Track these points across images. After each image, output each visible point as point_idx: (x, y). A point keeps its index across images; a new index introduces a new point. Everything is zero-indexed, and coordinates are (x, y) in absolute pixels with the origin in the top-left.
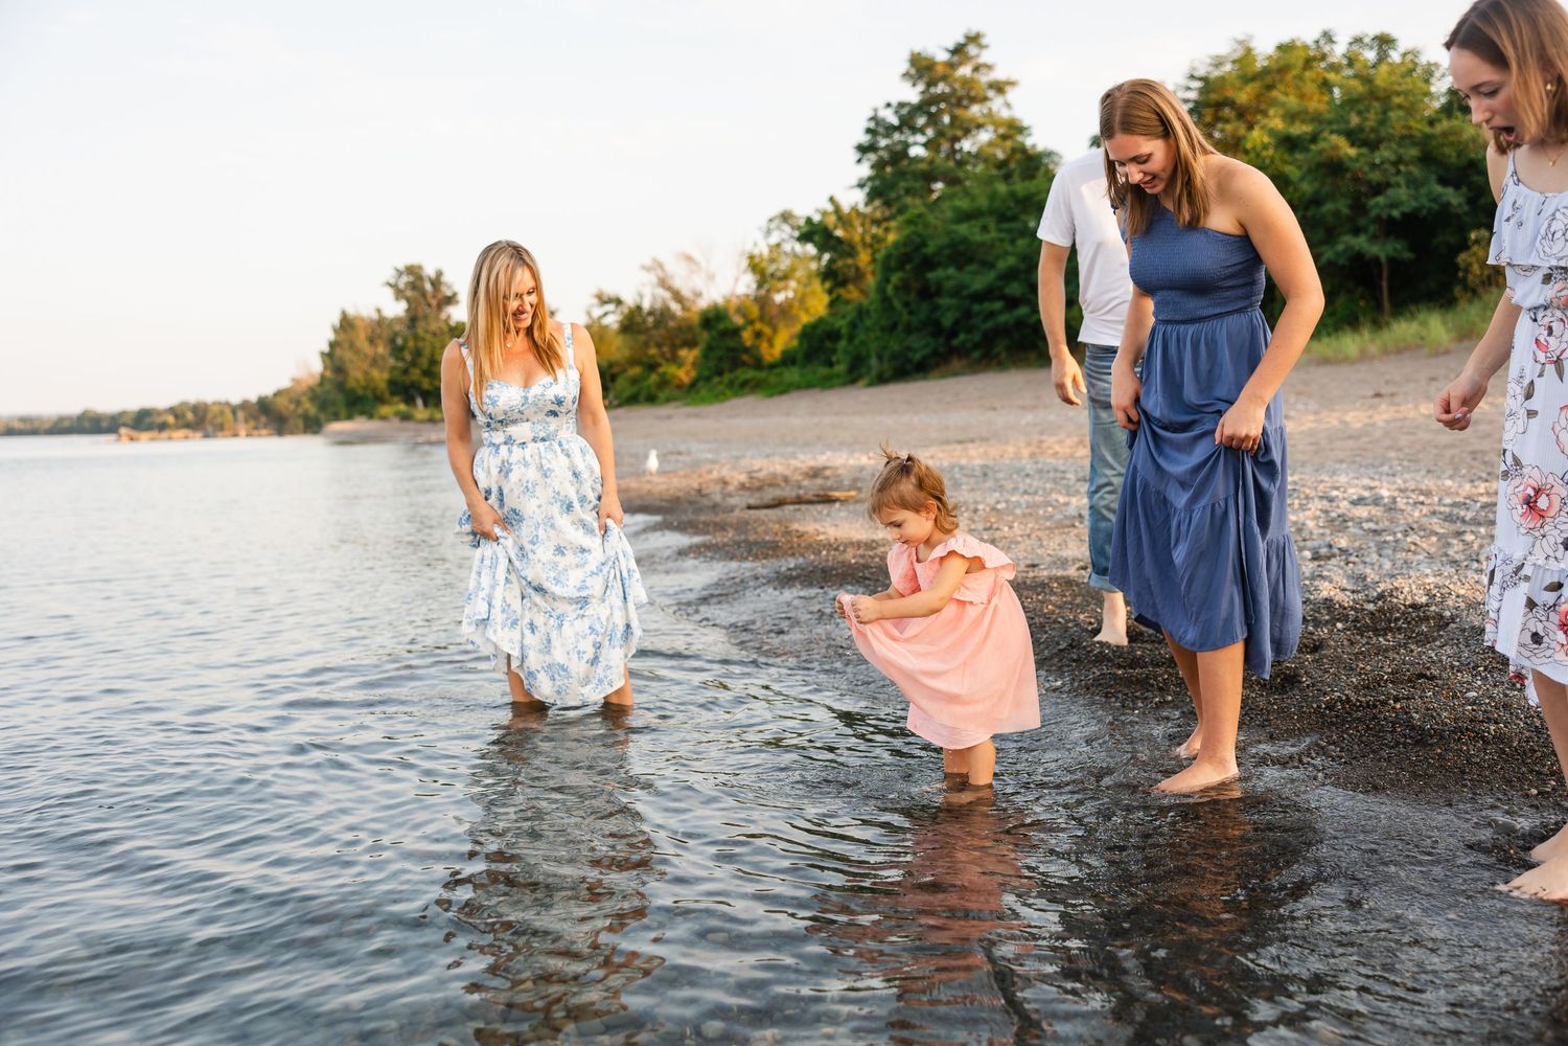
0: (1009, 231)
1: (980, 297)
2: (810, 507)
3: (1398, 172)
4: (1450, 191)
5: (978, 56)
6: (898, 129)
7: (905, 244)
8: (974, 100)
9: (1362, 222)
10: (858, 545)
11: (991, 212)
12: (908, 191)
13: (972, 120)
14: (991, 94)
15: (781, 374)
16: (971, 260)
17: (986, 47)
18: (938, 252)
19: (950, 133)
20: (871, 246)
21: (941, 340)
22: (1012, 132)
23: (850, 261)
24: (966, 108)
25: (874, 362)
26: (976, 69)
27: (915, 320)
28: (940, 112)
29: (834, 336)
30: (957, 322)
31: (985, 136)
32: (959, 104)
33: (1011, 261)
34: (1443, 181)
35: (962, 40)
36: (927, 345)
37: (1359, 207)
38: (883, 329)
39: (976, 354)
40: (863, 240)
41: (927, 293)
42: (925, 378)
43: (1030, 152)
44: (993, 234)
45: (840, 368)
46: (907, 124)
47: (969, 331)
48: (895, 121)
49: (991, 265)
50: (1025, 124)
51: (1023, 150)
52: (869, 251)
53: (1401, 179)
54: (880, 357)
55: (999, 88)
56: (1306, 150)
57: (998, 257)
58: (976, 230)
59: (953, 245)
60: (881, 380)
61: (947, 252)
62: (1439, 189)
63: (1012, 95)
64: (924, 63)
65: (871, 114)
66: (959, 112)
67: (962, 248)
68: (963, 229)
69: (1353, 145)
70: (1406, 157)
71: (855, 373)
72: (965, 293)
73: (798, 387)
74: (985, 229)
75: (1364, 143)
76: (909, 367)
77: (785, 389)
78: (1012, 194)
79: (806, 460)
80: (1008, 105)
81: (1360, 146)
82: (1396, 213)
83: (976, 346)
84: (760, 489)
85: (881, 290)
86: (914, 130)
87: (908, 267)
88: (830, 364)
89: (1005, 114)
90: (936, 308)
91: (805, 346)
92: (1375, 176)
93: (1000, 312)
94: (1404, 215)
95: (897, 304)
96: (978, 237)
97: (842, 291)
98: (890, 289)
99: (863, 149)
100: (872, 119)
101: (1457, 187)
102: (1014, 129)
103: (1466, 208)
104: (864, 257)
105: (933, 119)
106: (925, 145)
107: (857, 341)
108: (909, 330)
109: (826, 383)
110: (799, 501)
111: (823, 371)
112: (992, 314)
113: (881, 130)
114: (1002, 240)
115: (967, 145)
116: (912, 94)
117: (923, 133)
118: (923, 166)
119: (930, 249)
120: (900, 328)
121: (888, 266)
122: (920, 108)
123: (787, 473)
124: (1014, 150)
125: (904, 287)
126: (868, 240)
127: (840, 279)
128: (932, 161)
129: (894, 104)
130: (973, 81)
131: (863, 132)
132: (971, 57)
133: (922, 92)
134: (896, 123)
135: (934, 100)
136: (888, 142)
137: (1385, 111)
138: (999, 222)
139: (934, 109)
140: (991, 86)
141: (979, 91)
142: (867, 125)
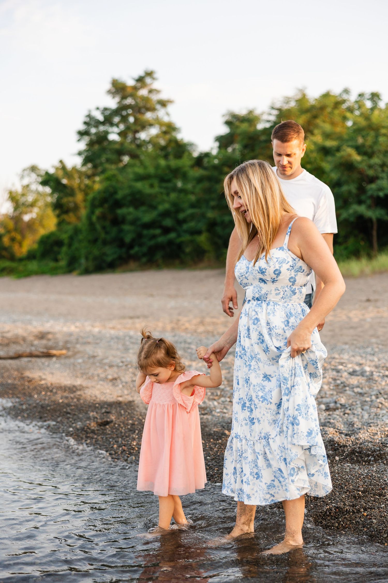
0: (166, 188)
1: (148, 226)
2: (38, 360)
3: (383, 171)
5: (151, 84)
6: (103, 123)
7: (104, 192)
8: (148, 109)
9: (363, 197)
10: (64, 389)
11: (156, 176)
12: (108, 160)
13: (147, 121)
14: (158, 107)
15: (25, 265)
16: (143, 204)
17: (157, 79)
18: (124, 197)
19: (133, 128)
20: (84, 191)
21: (124, 250)
22: (170, 130)
23: (71, 199)
24: (144, 114)
25: (83, 261)
26: (151, 91)
27: (108, 237)
28: (128, 115)
29: (59, 243)
30: (133, 240)
31: (154, 131)
32: (140, 111)
33: (167, 206)
35: (143, 74)
36: (115, 253)
37: (362, 190)
38: (89, 241)
39: (144, 260)
40: (79, 186)
41: (117, 222)
42: (114, 272)
43: (180, 142)
44: (156, 190)
45: (63, 263)
46: (108, 120)
47: (141, 245)
48: (101, 118)
49: (155, 208)
50: (177, 125)
51: (176, 141)
52: (83, 194)
53: (384, 175)
54: (87, 258)
55: (163, 104)
56: (333, 155)
57: (159, 203)
58: (147, 186)
59: (133, 194)
60: (87, 272)
61: (129, 198)
63: (170, 108)
64: (120, 86)
65: (87, 113)
66: (139, 116)
67: (138, 196)
68: (139, 185)
69: (359, 154)
71: (71, 267)
72: (139, 223)
73: (36, 273)
74: (152, 186)
75: (365, 154)
76: (104, 265)
77: (28, 274)
79: (37, 326)
80: (168, 114)
81: (363, 155)
82: (381, 194)
83: (144, 255)
84: (7, 345)
85: (89, 218)
86: (112, 124)
87: (106, 206)
89: (166, 119)
90: (121, 231)
91: (42, 248)
92: (371, 173)
93: (159, 236)
94: (386, 195)
95: (98, 227)
96: (148, 191)
97: (65, 217)
98: (94, 218)
99: (82, 134)
100: (88, 116)
104: (79, 197)
105: (124, 119)
106: (119, 134)
107: (73, 247)
108: (105, 243)
110: (31, 355)
112: (154, 237)
113: (92, 123)
114: (161, 193)
115: (143, 136)
116: (112, 103)
117: (118, 127)
118: (117, 146)
119: (119, 195)
120: (100, 241)
121: (93, 206)
122: (117, 112)
123: (25, 334)
124: (170, 141)
125: (103, 217)
126: (83, 187)
127: (65, 209)
128: (122, 144)
129: (101, 108)
130: (148, 99)
131: (82, 123)
132: (147, 84)
133: (118, 103)
134: (102, 120)
135: (125, 107)
136: (96, 130)
137: (377, 137)
138: (160, 182)
139: (124, 113)
140: (158, 102)
141: (151, 104)
142: (84, 119)
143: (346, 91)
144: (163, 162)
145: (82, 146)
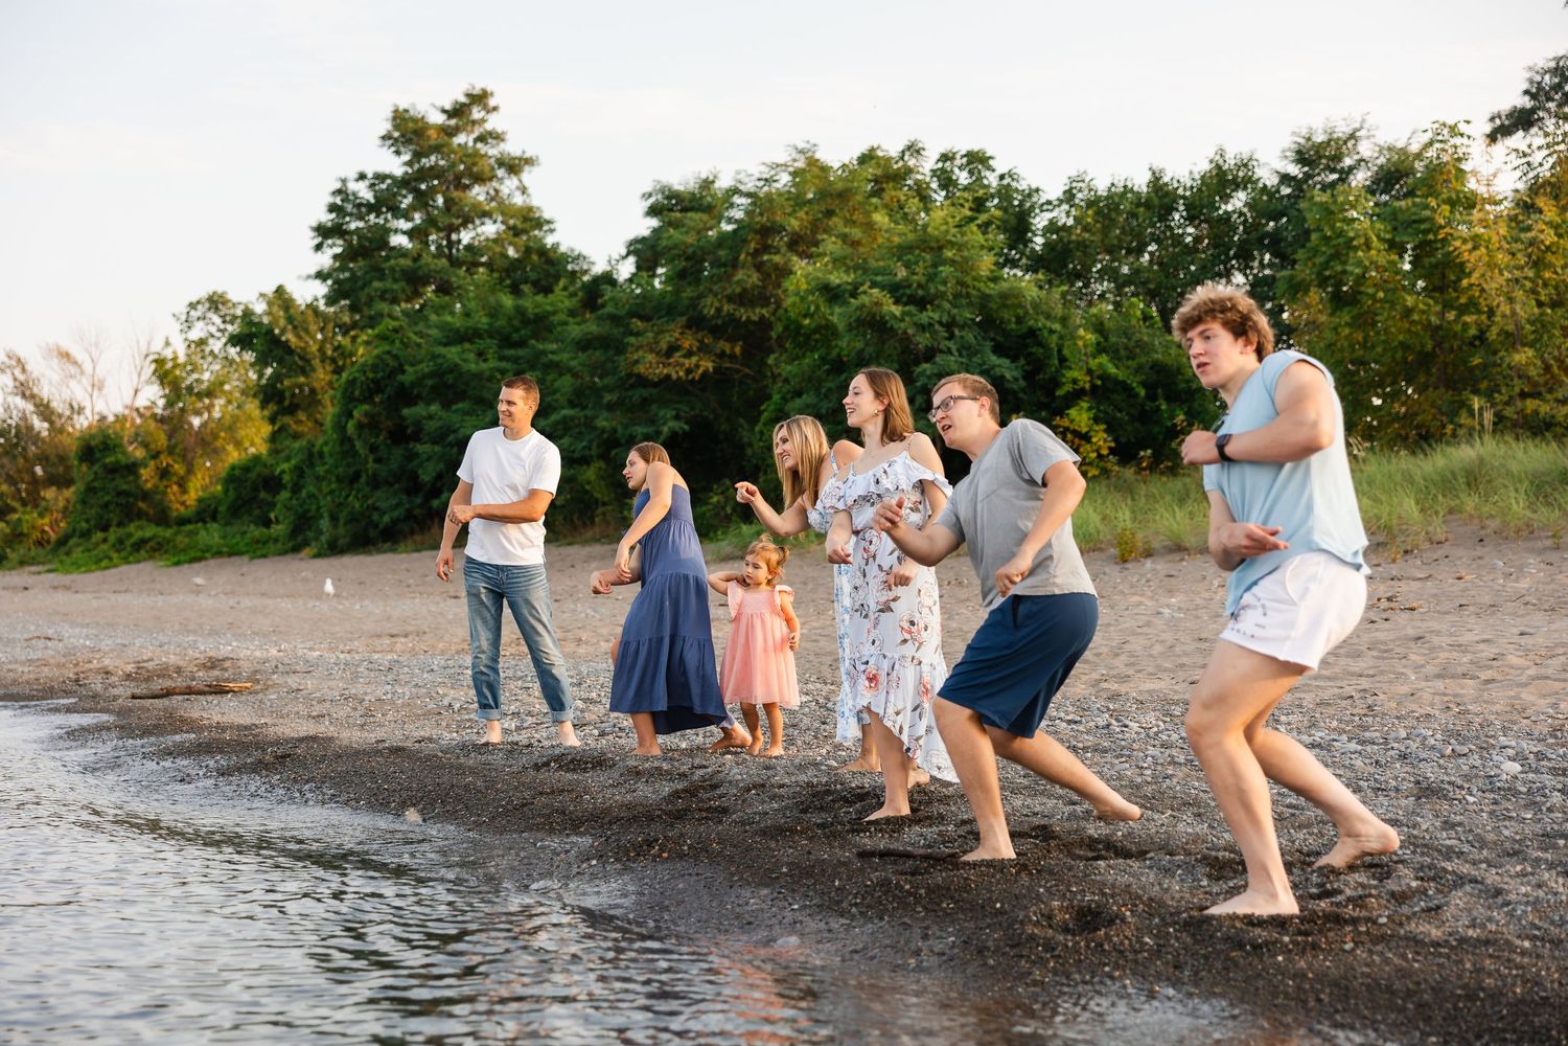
0: (516, 360)
2: (201, 697)
3: (951, 337)
4: (1005, 362)
5: (483, 121)
6: (373, 208)
7: (375, 368)
8: (480, 179)
11: (491, 333)
12: (383, 295)
13: (476, 206)
14: (501, 173)
15: (192, 534)
16: (461, 396)
17: (495, 109)
18: (419, 382)
19: (443, 221)
20: (333, 360)
21: (419, 500)
22: (527, 225)
23: (302, 379)
24: (467, 187)
25: (325, 523)
27: (383, 471)
28: (432, 191)
29: (272, 483)
31: (490, 229)
32: (457, 183)
34: (999, 350)
35: (463, 99)
36: (398, 505)
38: (339, 480)
40: (321, 350)
41: (402, 435)
42: (393, 550)
43: (552, 255)
44: (493, 363)
45: (279, 530)
46: (385, 202)
48: (367, 195)
50: (546, 216)
51: (543, 252)
52: (329, 368)
53: (952, 345)
54: (334, 518)
55: (514, 166)
56: (845, 303)
58: (472, 356)
59: (437, 374)
60: (334, 549)
61: (430, 383)
62: (994, 359)
63: (528, 176)
64: (412, 125)
65: (338, 185)
66: (456, 194)
67: (450, 379)
68: (452, 353)
69: (896, 303)
70: (959, 320)
71: (300, 539)
73: (219, 554)
74: (480, 354)
75: (912, 300)
76: (372, 533)
77: (199, 555)
78: (520, 312)
79: (207, 647)
80: (524, 190)
81: (906, 304)
84: (148, 680)
85: (340, 427)
86: (396, 212)
87: (378, 398)
88: (267, 523)
89: (518, 200)
90: (411, 456)
91: (232, 494)
92: (923, 340)
95: (358, 445)
96: (473, 366)
97: (287, 420)
98: (351, 426)
99: (323, 232)
100: (339, 192)
101: (1014, 359)
102: (527, 222)
103: (1022, 383)
104: (322, 376)
105: (423, 200)
106: (410, 234)
107: (304, 493)
108: (375, 483)
109: (259, 550)
110: (190, 691)
111: (256, 532)
113: (349, 207)
115: (466, 237)
116: (395, 165)
117: (409, 219)
118: (405, 262)
119: (409, 375)
120: (363, 479)
121: (349, 399)
122: (405, 183)
123: (182, 663)
124: (528, 251)
125: (371, 425)
126: (329, 353)
127: (287, 403)
128: (419, 256)
129: (370, 176)
130: (476, 154)
131: (325, 209)
132: (474, 122)
133: (409, 164)
134: (372, 201)
135: (423, 174)
136: (361, 224)
137: (935, 265)
138: (500, 347)
139: (423, 187)
140: (501, 163)
141: (483, 166)
142: (331, 200)
143: (914, 149)
144: (508, 301)
145: (325, 260)
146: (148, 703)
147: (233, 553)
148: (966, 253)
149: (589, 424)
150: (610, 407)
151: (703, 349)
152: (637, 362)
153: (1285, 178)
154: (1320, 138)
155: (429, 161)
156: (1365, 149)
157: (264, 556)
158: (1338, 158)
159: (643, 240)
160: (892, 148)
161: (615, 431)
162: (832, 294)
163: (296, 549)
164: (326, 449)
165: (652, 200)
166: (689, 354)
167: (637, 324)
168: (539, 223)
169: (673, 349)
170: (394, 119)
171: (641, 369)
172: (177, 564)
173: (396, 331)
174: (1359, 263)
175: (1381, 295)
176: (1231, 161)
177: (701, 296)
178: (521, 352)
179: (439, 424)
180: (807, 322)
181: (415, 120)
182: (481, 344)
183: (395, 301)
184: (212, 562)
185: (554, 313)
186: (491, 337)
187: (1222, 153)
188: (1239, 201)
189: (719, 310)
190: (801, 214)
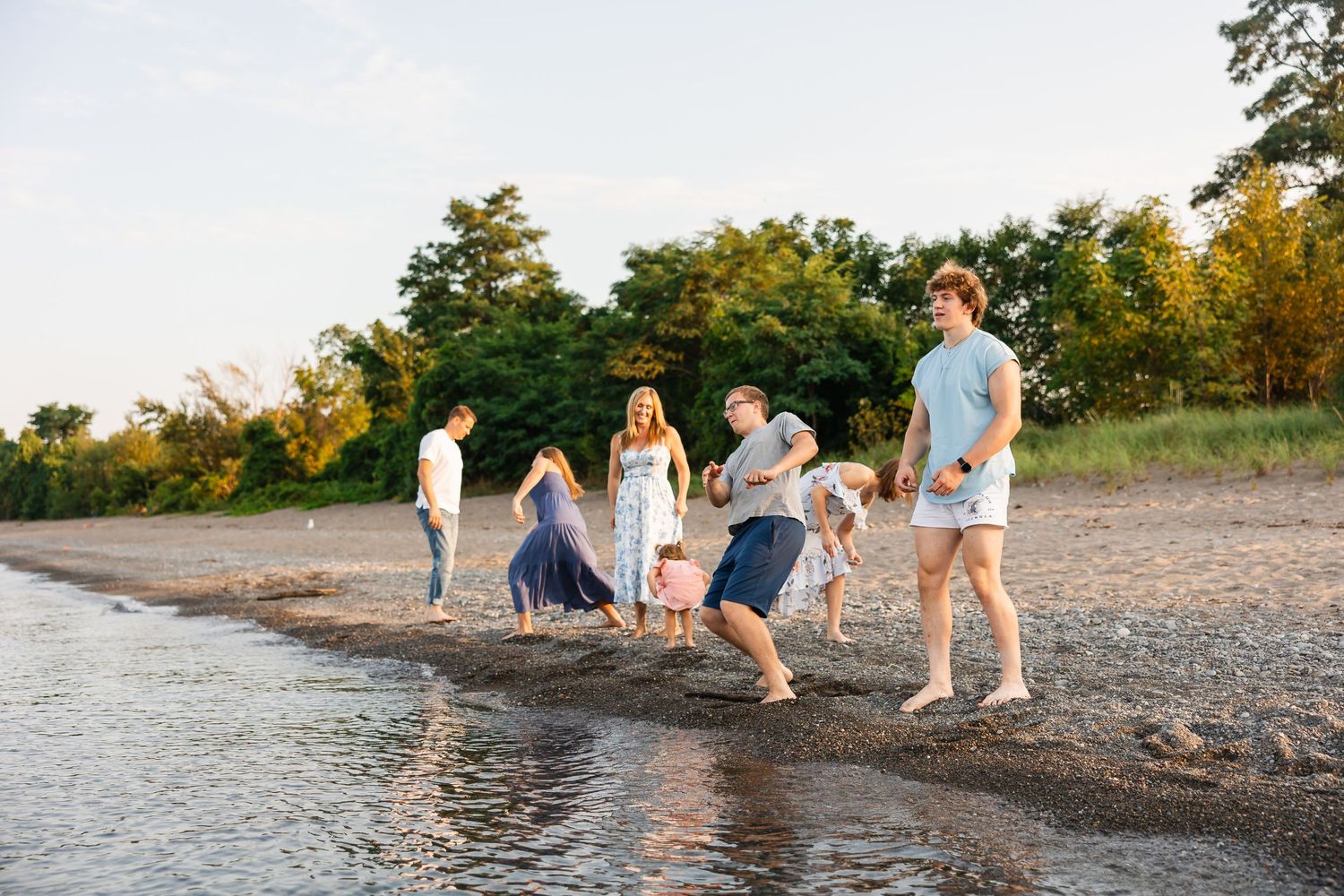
0: (534, 367)
1: (503, 425)
2: (302, 599)
3: (821, 347)
4: (858, 363)
5: (513, 207)
6: (439, 266)
7: (439, 374)
8: (509, 245)
9: (792, 384)
11: (517, 349)
12: (445, 325)
13: (506, 264)
14: (525, 241)
15: (320, 488)
16: (498, 392)
17: (519, 198)
18: (468, 384)
19: (486, 273)
20: (414, 369)
22: (542, 276)
23: (393, 383)
24: (501, 252)
25: (408, 480)
26: (511, 219)
28: (478, 253)
29: (373, 453)
30: (483, 447)
31: (517, 279)
32: (495, 248)
33: (533, 394)
34: (854, 355)
35: (499, 192)
37: (790, 371)
39: (500, 476)
40: (405, 363)
43: (559, 296)
44: (518, 369)
45: (378, 484)
46: (447, 262)
47: (495, 455)
48: (436, 259)
49: (517, 398)
50: (554, 269)
51: (552, 293)
52: (412, 375)
53: (822, 353)
55: (533, 236)
56: (748, 326)
57: (522, 391)
58: (504, 365)
59: (482, 377)
61: (476, 383)
62: (850, 361)
63: (543, 243)
64: (464, 210)
65: (415, 252)
66: (495, 256)
67: (490, 380)
68: (491, 364)
69: (783, 324)
70: (826, 335)
71: (391, 489)
72: (491, 420)
73: (338, 501)
74: (510, 364)
75: (794, 323)
77: (324, 502)
78: (536, 334)
79: (313, 567)
80: (539, 252)
81: (790, 325)
82: (816, 379)
83: (500, 469)
84: (270, 588)
85: (417, 414)
86: (454, 268)
87: (442, 395)
88: (371, 480)
89: (536, 259)
91: (347, 461)
92: (802, 350)
93: (522, 440)
94: (822, 380)
96: (505, 371)
97: (385, 410)
98: (424, 414)
99: (406, 283)
100: (415, 256)
101: (864, 361)
102: (546, 273)
103: (870, 377)
104: (407, 380)
105: (472, 261)
106: (463, 283)
107: (394, 460)
109: (364, 498)
110: (295, 595)
111: (363, 486)
112: (515, 441)
113: (423, 266)
114: (525, 375)
115: (501, 284)
116: (453, 237)
117: (462, 273)
118: (460, 303)
119: (462, 379)
121: (423, 396)
122: (459, 249)
123: (295, 576)
124: (543, 293)
125: (437, 413)
126: (411, 364)
127: (383, 399)
128: (469, 298)
129: (436, 244)
130: (507, 229)
131: (406, 267)
132: (506, 208)
133: (462, 236)
134: (438, 261)
135: (472, 243)
136: (430, 278)
137: (809, 298)
138: (524, 358)
139: (472, 251)
140: (524, 234)
141: (513, 238)
142: (410, 261)
143: (798, 218)
144: (528, 327)
145: (407, 301)
146: (266, 603)
147: (348, 500)
148: (830, 290)
149: (581, 410)
150: (596, 398)
151: (657, 357)
152: (613, 367)
153: (1052, 234)
154: (1075, 206)
155: (473, 235)
156: (1106, 213)
157: (368, 502)
158: (1087, 219)
159: (623, 284)
160: (785, 218)
161: (598, 414)
162: (741, 319)
163: (389, 497)
164: (408, 430)
165: (629, 256)
166: (648, 361)
167: (612, 341)
168: (550, 274)
169: (637, 358)
170: (452, 206)
171: (616, 372)
172: (310, 508)
173: (453, 349)
174: (1094, 292)
175: (1109, 313)
176: (1015, 224)
177: (655, 322)
178: (538, 362)
179: (483, 411)
180: (725, 338)
181: (466, 207)
182: (511, 357)
183: (454, 329)
184: (333, 507)
185: (559, 334)
186: (517, 351)
187: (1009, 217)
188: (1022, 248)
189: (667, 331)
190: (721, 265)
